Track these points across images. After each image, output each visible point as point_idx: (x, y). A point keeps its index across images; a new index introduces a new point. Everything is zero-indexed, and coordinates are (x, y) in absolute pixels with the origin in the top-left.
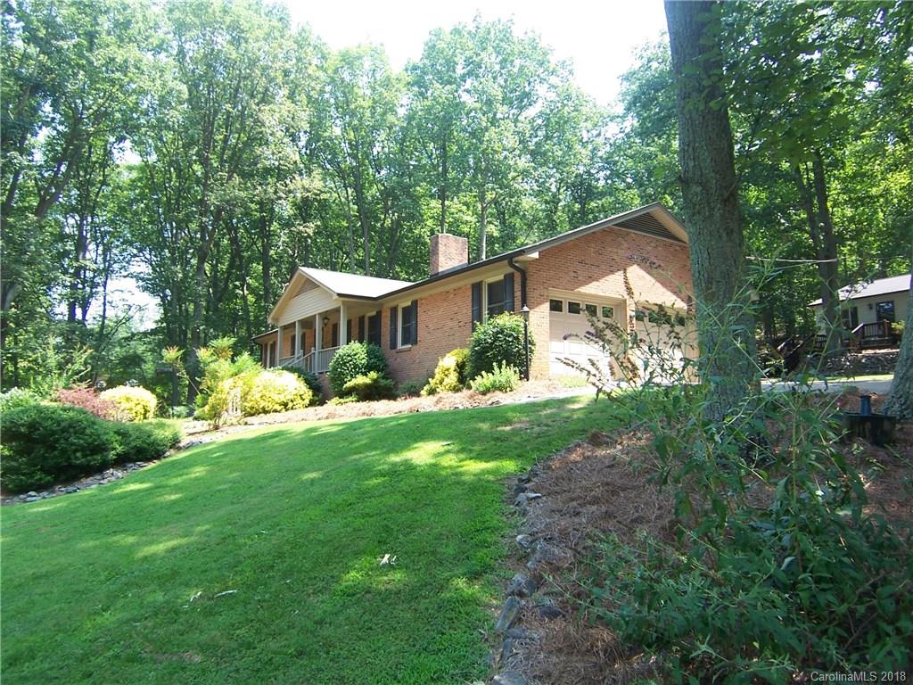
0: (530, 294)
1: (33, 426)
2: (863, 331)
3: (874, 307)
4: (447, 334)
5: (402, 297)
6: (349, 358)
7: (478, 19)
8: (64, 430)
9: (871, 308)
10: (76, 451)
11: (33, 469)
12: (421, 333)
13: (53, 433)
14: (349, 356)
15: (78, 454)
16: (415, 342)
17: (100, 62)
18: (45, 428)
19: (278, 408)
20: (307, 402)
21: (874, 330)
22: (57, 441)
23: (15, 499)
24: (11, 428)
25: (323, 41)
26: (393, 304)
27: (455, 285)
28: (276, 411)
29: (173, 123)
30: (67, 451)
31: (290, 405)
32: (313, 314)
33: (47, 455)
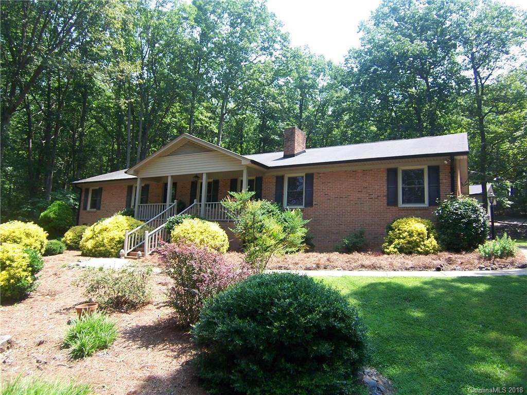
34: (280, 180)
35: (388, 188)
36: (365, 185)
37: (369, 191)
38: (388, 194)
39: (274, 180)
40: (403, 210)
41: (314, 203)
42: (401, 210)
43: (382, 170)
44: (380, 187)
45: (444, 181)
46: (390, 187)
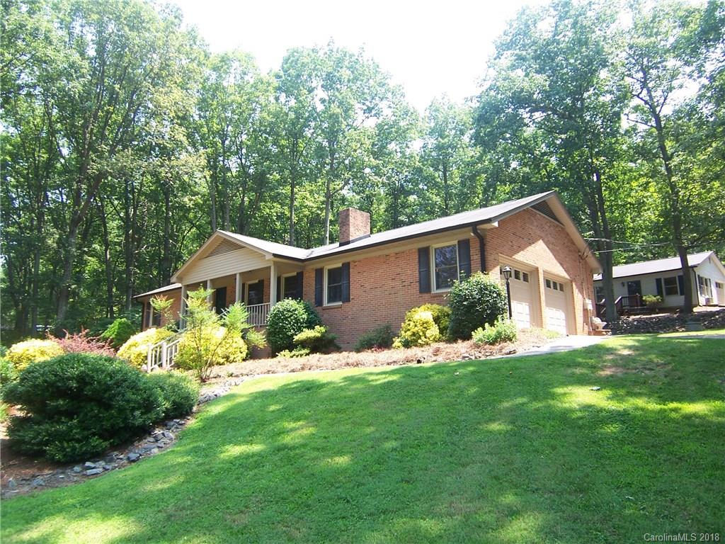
0: (490, 258)
1: (83, 380)
2: (621, 302)
3: (626, 285)
4: (387, 293)
5: (331, 260)
6: (290, 314)
7: (331, 44)
8: (118, 384)
9: (624, 285)
10: (133, 409)
11: (86, 433)
12: (354, 291)
13: (108, 388)
14: (289, 311)
15: (137, 413)
16: (348, 300)
17: (11, 27)
18: (99, 382)
19: (222, 361)
20: (244, 355)
21: (626, 302)
22: (112, 398)
23: (69, 471)
24: (55, 382)
25: (207, 42)
26: (318, 266)
27: (397, 250)
28: (219, 364)
29: (75, 93)
30: (125, 409)
31: (231, 358)
32: (234, 273)
33: (101, 415)
34: (319, 272)
35: (420, 272)
36: (399, 270)
37: (402, 278)
38: (420, 279)
39: (313, 275)
40: (436, 297)
41: (351, 297)
42: (434, 297)
43: (414, 250)
44: (411, 271)
45: (475, 257)
46: (422, 270)
